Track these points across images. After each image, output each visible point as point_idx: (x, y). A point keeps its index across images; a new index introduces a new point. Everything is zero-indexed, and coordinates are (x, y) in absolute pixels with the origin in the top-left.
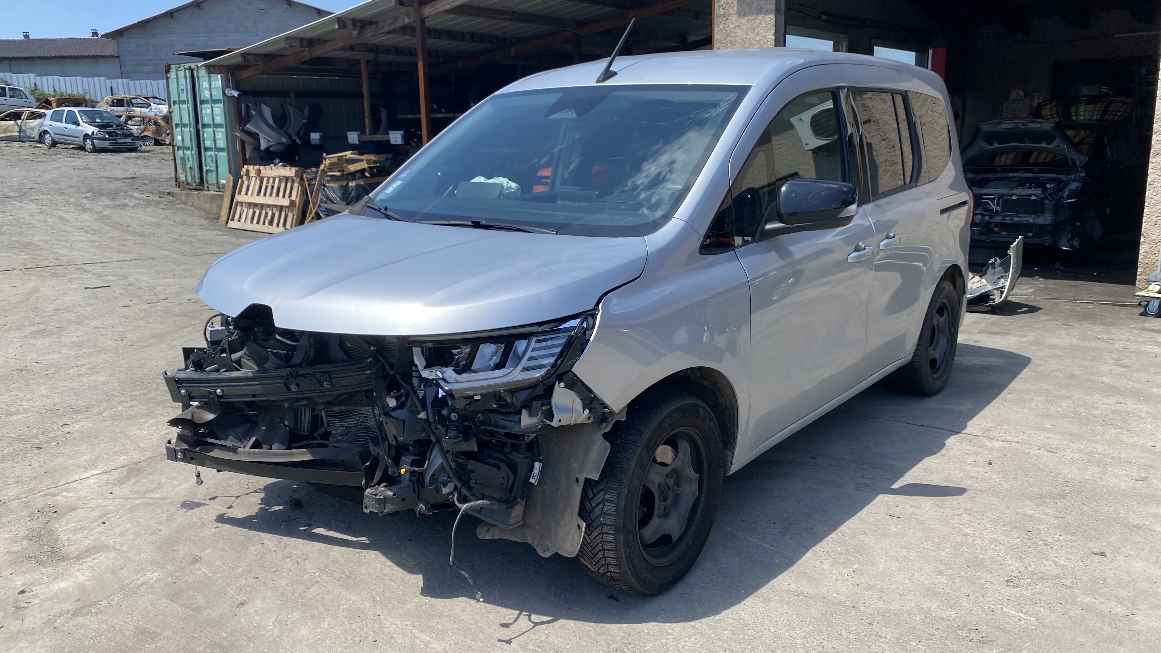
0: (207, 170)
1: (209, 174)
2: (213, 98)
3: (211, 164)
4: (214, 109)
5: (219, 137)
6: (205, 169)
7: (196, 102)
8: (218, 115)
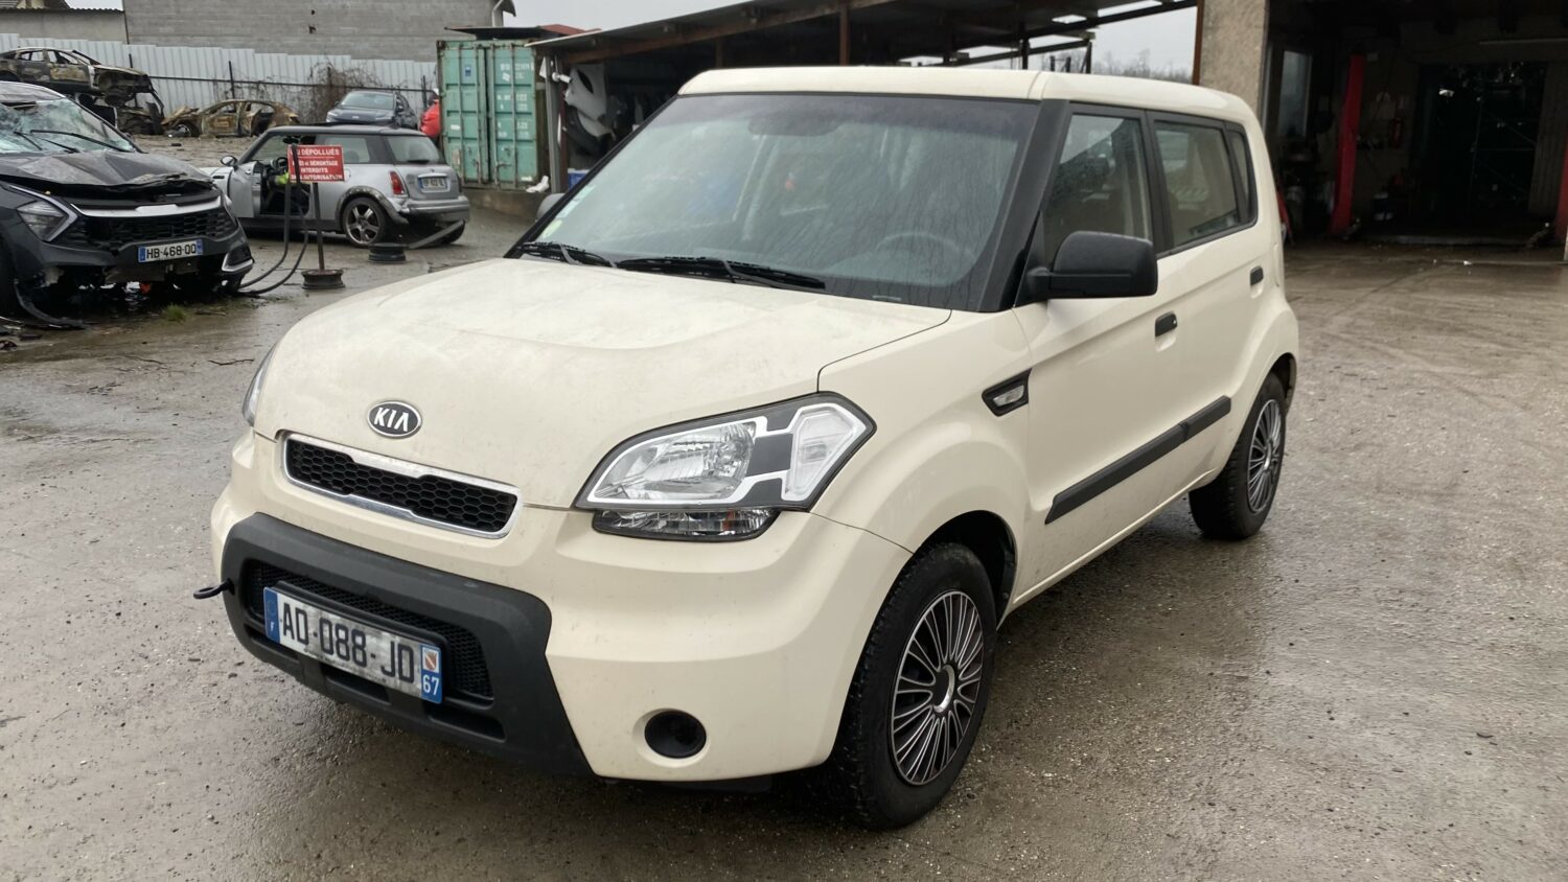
0: (498, 167)
1: (501, 169)
2: (518, 83)
3: (506, 158)
4: (517, 96)
5: (522, 127)
6: (495, 163)
7: (489, 85)
8: (523, 102)
